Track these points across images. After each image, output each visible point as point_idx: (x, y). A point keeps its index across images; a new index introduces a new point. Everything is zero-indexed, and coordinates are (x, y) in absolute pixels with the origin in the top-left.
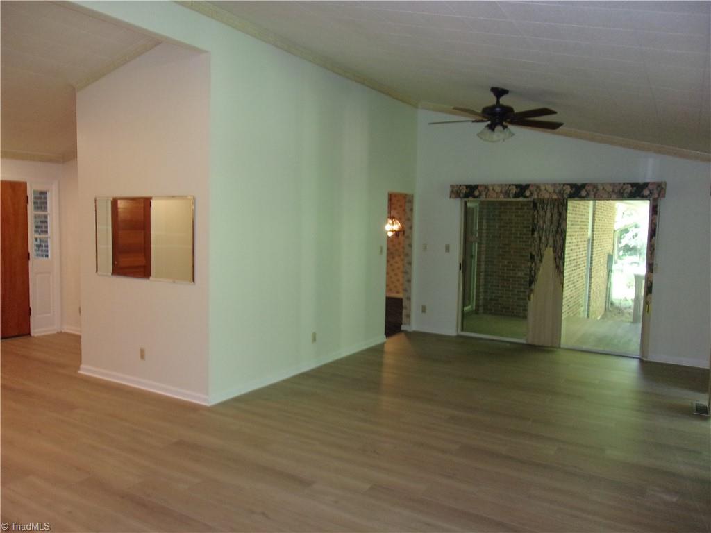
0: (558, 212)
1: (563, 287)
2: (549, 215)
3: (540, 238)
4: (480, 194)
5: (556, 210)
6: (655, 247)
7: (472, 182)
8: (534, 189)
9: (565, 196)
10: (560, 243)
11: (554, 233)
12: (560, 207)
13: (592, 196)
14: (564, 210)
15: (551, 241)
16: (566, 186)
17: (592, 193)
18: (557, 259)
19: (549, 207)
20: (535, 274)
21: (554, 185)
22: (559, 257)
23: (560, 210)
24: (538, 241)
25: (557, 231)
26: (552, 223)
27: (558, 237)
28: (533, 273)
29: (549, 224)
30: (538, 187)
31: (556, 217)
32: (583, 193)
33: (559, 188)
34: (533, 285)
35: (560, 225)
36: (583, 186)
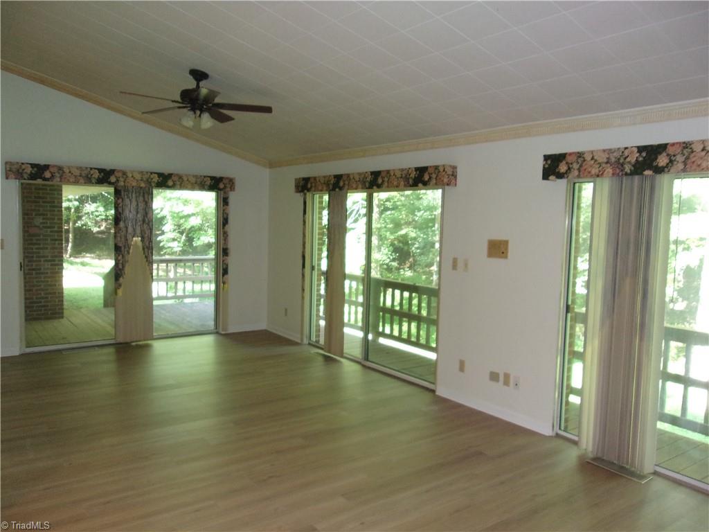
0: (144, 200)
1: (152, 276)
2: (134, 203)
3: (127, 228)
4: (53, 176)
5: (141, 198)
6: (229, 234)
7: (42, 161)
8: (120, 174)
9: (153, 185)
10: (148, 232)
11: (142, 222)
12: (146, 196)
13: (179, 186)
14: (150, 200)
15: (138, 231)
16: (154, 175)
17: (178, 183)
18: (146, 250)
19: (134, 195)
20: (123, 267)
21: (142, 173)
22: (147, 247)
23: (146, 199)
24: (125, 232)
25: (144, 221)
26: (137, 213)
27: (145, 226)
28: (120, 267)
29: (135, 213)
30: (124, 173)
31: (142, 205)
32: (170, 183)
33: (147, 176)
34: (121, 279)
35: (146, 214)
36: (170, 176)
